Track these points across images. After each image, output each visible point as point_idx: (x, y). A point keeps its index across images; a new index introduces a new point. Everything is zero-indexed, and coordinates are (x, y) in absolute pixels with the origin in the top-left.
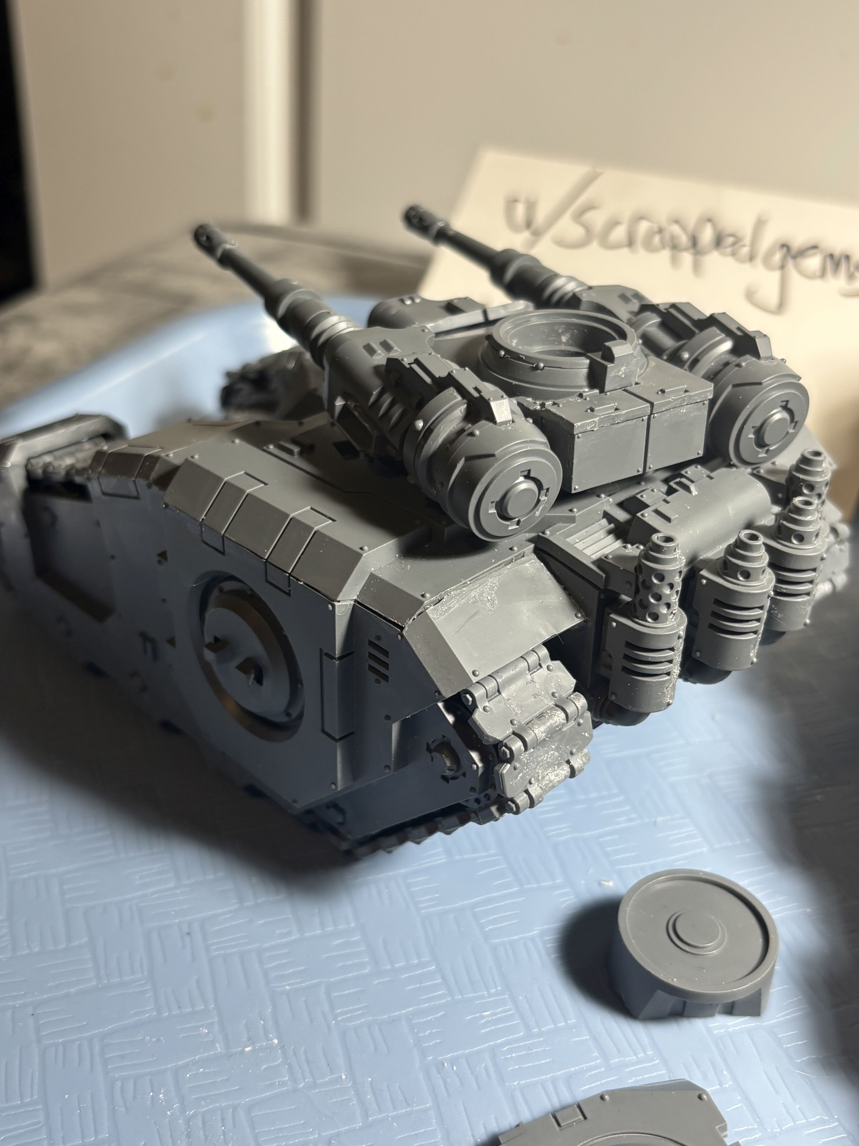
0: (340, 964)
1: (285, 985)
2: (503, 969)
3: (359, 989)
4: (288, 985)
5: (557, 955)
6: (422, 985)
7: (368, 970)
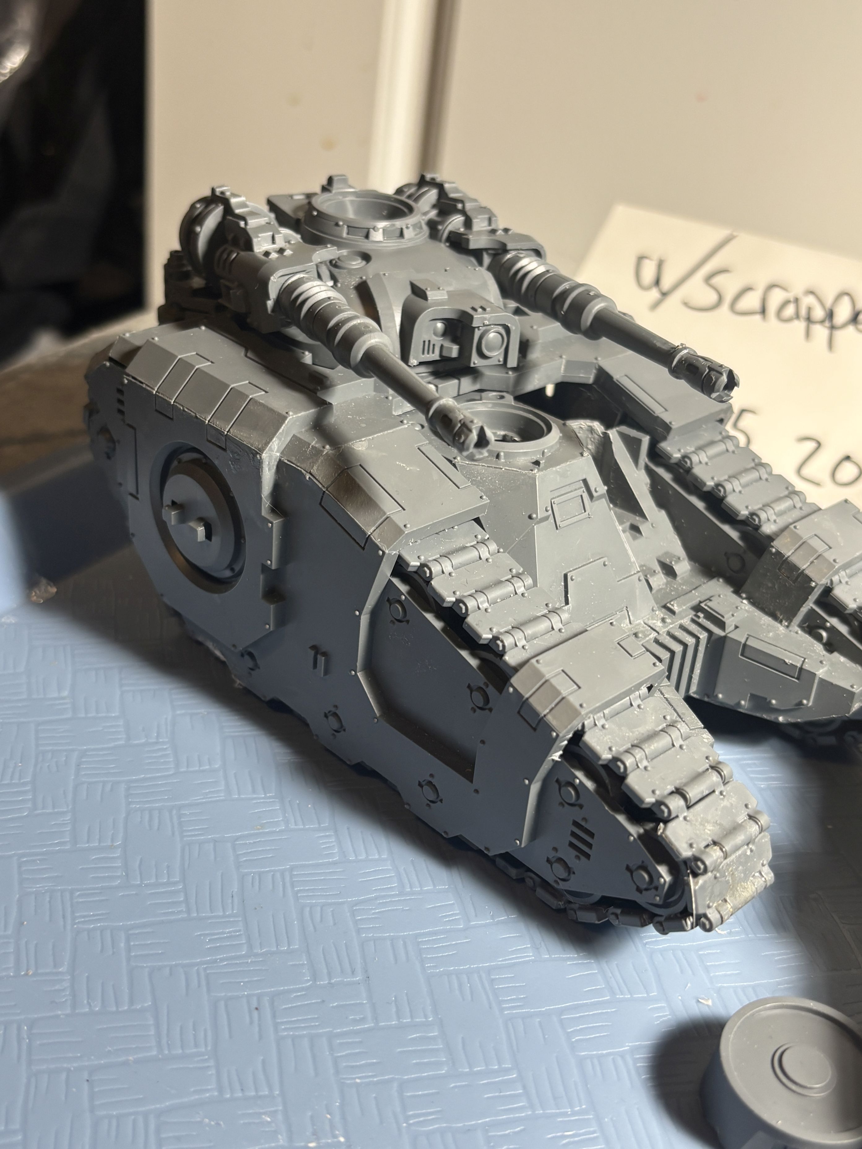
0: (415, 1061)
1: (355, 1078)
2: (588, 1086)
3: (434, 1091)
4: (359, 1078)
5: (648, 1076)
6: (501, 1094)
7: (444, 1071)
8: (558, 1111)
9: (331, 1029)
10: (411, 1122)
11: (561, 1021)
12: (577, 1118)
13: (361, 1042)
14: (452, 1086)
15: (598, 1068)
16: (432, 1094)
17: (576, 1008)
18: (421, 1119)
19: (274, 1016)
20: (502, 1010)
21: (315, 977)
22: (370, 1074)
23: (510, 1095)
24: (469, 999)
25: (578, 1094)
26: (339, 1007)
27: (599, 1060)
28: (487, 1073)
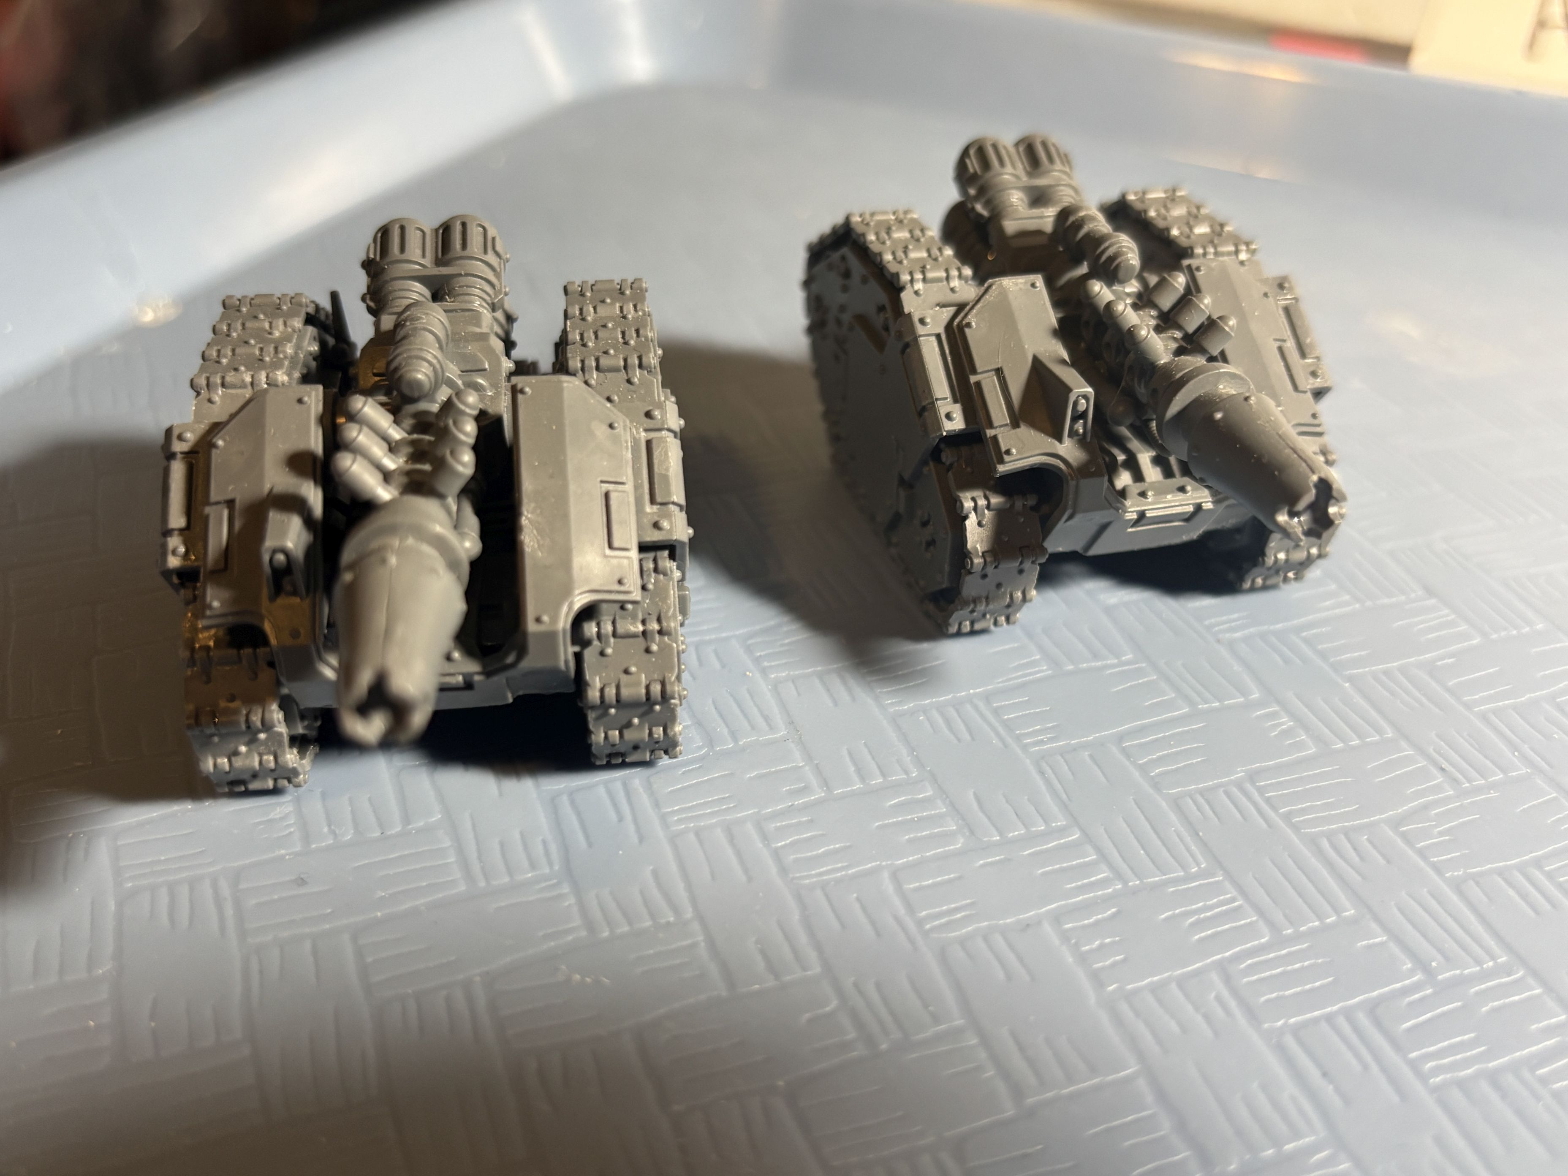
8: (1164, 877)
9: (756, 810)
10: (928, 926)
11: (1124, 750)
12: (1197, 883)
13: (811, 821)
14: (978, 865)
15: (1207, 808)
16: (950, 881)
17: (1141, 730)
18: (943, 921)
19: (657, 805)
20: (1025, 748)
21: (710, 740)
22: (840, 865)
23: (1080, 866)
24: (967, 737)
25: (1188, 849)
26: (759, 777)
27: (1203, 796)
28: (1030, 838)
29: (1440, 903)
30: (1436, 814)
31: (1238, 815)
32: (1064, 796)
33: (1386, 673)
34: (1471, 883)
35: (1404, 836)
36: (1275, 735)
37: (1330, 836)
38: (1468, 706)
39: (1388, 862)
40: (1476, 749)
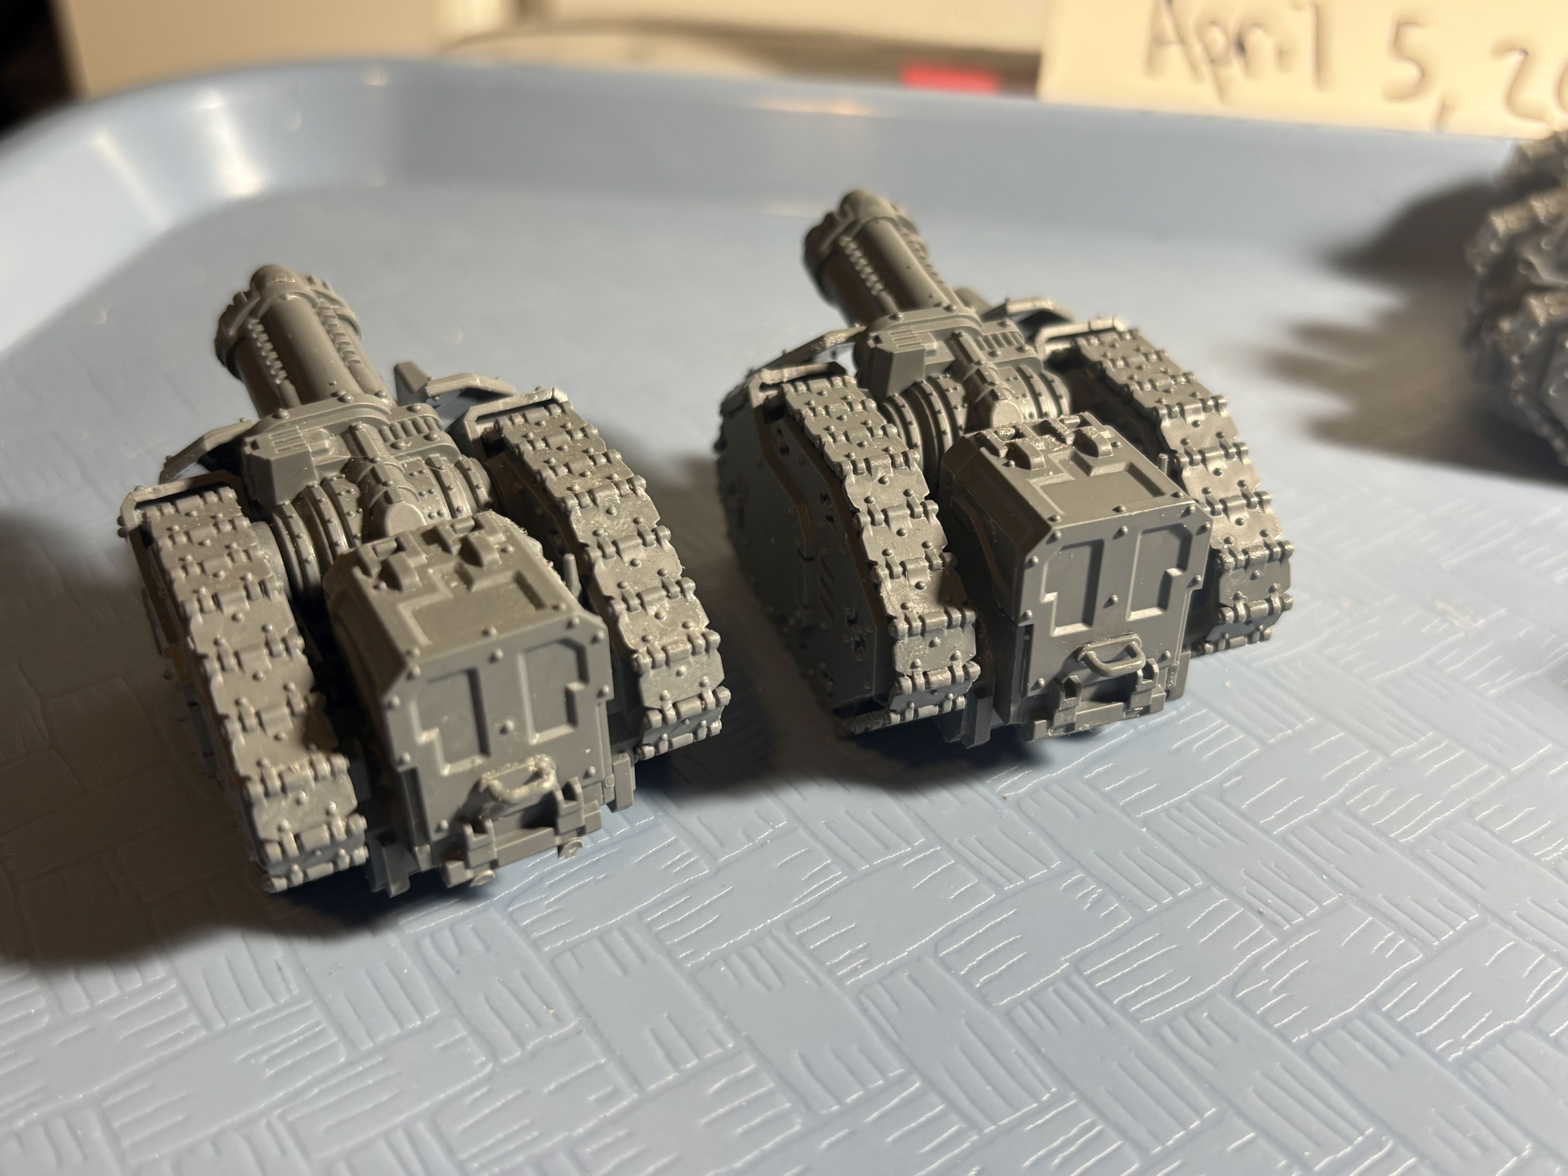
8: (1018, 1115)
9: (566, 1134)
11: (942, 961)
12: (1053, 1113)
13: (629, 1135)
15: (1041, 1016)
17: (953, 932)
20: (840, 981)
21: (494, 1054)
23: (927, 1122)
24: (775, 982)
25: (1033, 1072)
26: (560, 1088)
27: (1034, 1002)
28: (871, 1099)
29: (1295, 1077)
30: (1267, 970)
31: (1074, 1018)
32: (894, 1036)
33: (1178, 807)
34: (1319, 1045)
35: (1241, 1003)
36: (1089, 908)
37: (1170, 1020)
38: (1266, 831)
39: (1234, 1039)
40: (1284, 879)
